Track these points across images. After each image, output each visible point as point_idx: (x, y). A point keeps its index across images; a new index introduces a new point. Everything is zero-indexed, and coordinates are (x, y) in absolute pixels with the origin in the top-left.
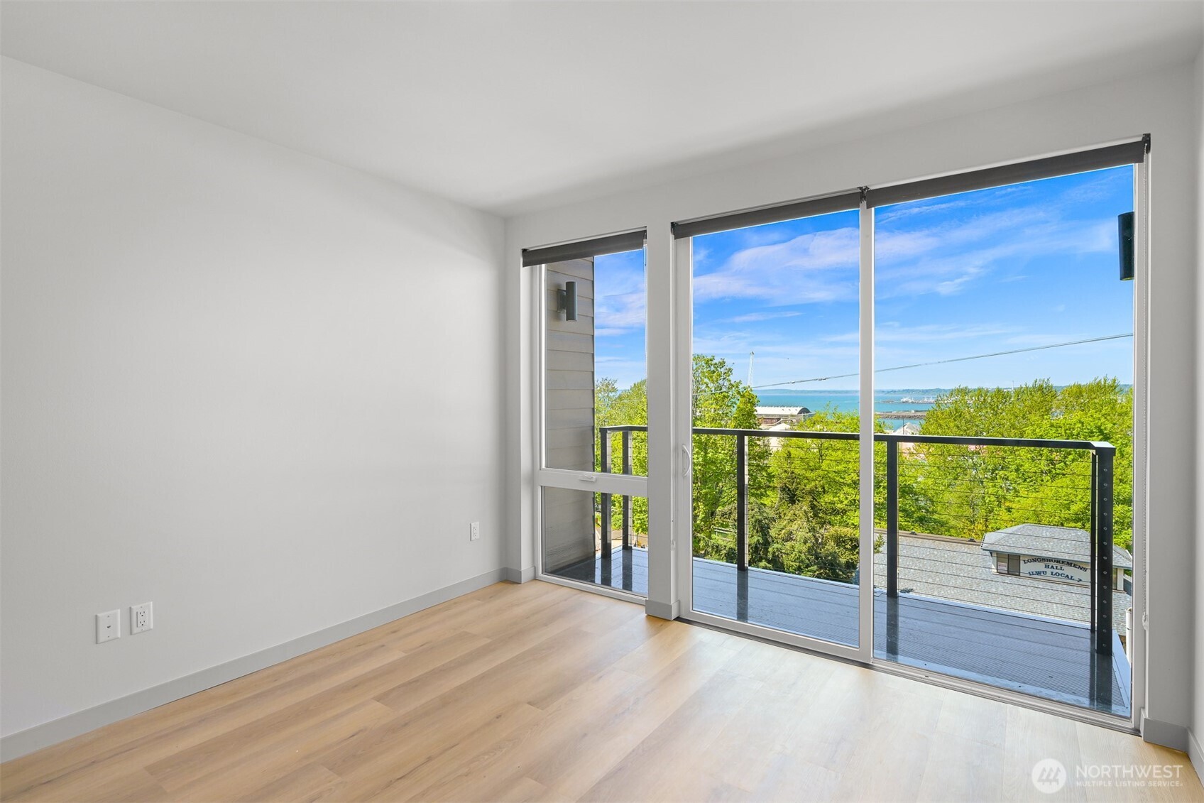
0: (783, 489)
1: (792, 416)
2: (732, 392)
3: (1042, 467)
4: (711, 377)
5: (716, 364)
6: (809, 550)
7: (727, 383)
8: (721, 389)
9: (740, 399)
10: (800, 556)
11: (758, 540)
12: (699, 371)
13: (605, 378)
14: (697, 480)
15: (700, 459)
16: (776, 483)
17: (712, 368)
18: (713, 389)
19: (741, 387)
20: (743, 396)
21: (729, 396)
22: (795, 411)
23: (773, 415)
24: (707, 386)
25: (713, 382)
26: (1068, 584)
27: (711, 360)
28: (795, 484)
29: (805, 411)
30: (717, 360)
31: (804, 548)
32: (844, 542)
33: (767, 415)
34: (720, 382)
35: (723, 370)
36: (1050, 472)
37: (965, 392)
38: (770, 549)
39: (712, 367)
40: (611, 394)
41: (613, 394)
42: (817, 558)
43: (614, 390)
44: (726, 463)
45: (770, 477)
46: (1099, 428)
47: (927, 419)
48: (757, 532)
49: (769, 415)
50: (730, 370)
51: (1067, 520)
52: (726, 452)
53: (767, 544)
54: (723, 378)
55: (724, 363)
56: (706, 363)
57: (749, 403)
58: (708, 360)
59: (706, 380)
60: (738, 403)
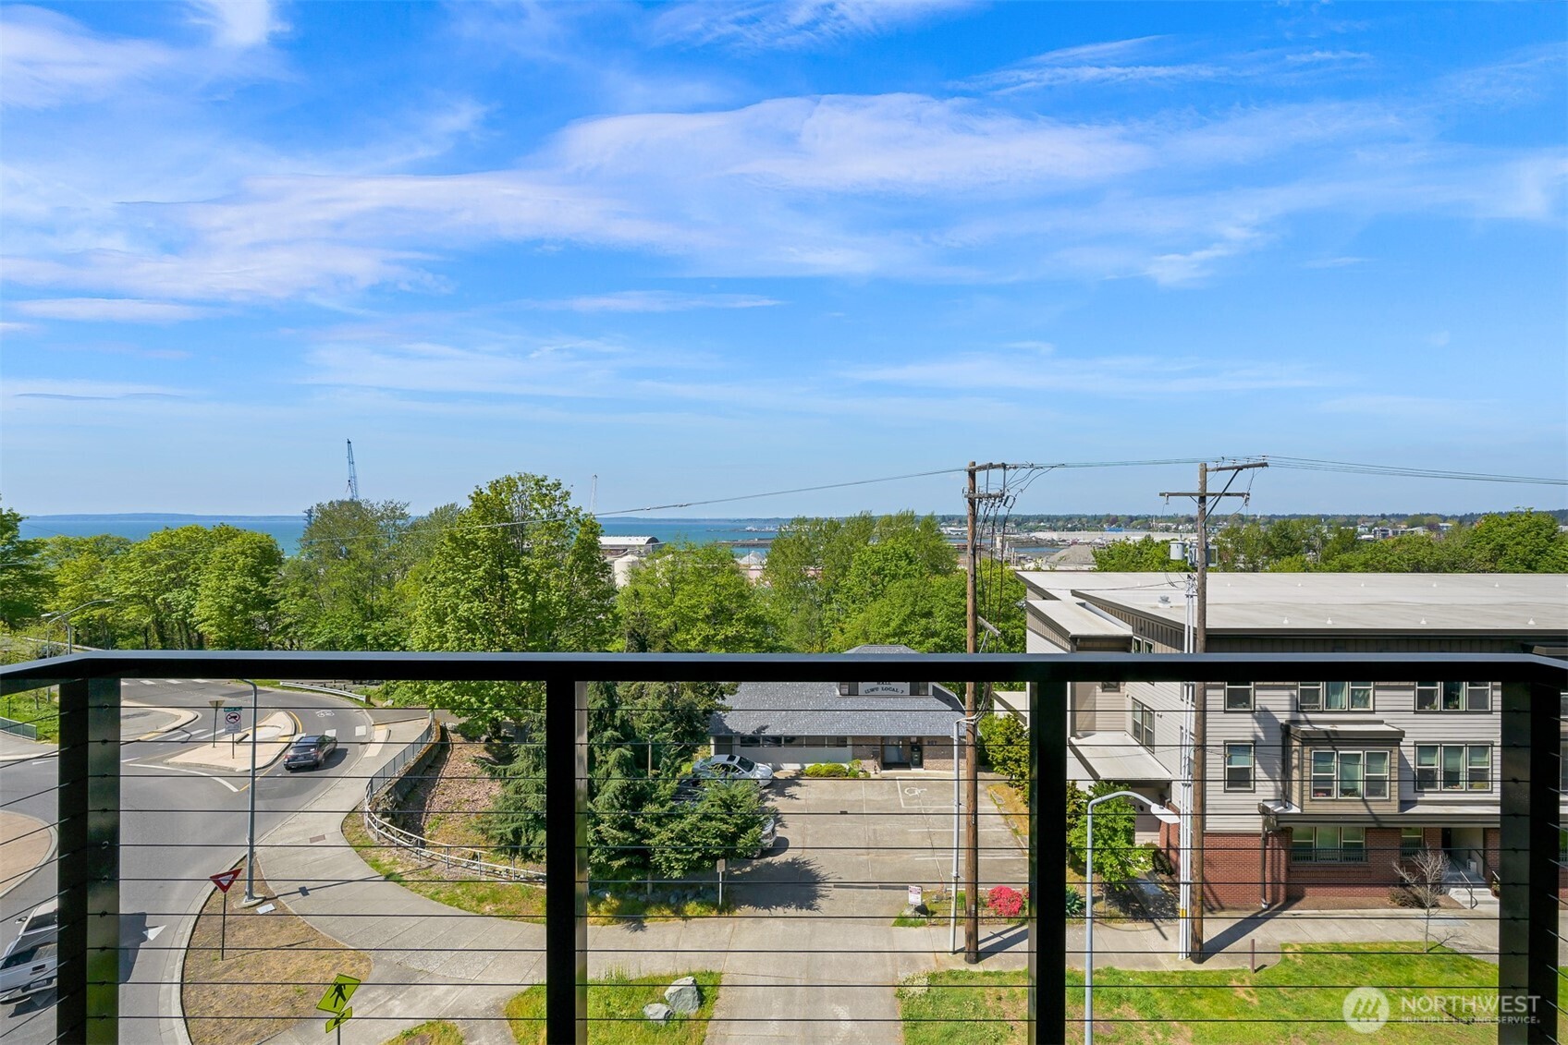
0: (631, 636)
1: (640, 546)
2: (570, 520)
3: (867, 589)
4: (542, 501)
5: (549, 485)
6: (664, 705)
7: (563, 509)
8: (555, 516)
9: (580, 529)
10: (653, 715)
11: (603, 705)
12: (527, 494)
13: (388, 500)
14: (523, 631)
15: (527, 605)
16: (624, 627)
17: (544, 491)
18: (545, 516)
19: (581, 513)
20: (584, 525)
21: (566, 525)
22: (642, 541)
23: (618, 546)
24: (537, 513)
25: (545, 507)
26: (894, 697)
27: (543, 481)
28: (645, 628)
29: (653, 540)
30: (550, 481)
31: (658, 704)
32: (701, 688)
33: (611, 546)
34: (554, 507)
35: (558, 494)
36: (872, 593)
37: (803, 521)
38: (618, 713)
39: (544, 489)
40: (398, 522)
41: (402, 521)
42: (672, 713)
43: (403, 516)
44: (561, 607)
45: (617, 619)
46: (905, 552)
47: (773, 546)
48: (602, 694)
49: (614, 546)
50: (567, 494)
51: (888, 636)
52: (561, 593)
53: (613, 706)
54: (557, 502)
55: (560, 484)
56: (536, 484)
57: (591, 532)
58: (538, 481)
59: (536, 505)
60: (578, 533)
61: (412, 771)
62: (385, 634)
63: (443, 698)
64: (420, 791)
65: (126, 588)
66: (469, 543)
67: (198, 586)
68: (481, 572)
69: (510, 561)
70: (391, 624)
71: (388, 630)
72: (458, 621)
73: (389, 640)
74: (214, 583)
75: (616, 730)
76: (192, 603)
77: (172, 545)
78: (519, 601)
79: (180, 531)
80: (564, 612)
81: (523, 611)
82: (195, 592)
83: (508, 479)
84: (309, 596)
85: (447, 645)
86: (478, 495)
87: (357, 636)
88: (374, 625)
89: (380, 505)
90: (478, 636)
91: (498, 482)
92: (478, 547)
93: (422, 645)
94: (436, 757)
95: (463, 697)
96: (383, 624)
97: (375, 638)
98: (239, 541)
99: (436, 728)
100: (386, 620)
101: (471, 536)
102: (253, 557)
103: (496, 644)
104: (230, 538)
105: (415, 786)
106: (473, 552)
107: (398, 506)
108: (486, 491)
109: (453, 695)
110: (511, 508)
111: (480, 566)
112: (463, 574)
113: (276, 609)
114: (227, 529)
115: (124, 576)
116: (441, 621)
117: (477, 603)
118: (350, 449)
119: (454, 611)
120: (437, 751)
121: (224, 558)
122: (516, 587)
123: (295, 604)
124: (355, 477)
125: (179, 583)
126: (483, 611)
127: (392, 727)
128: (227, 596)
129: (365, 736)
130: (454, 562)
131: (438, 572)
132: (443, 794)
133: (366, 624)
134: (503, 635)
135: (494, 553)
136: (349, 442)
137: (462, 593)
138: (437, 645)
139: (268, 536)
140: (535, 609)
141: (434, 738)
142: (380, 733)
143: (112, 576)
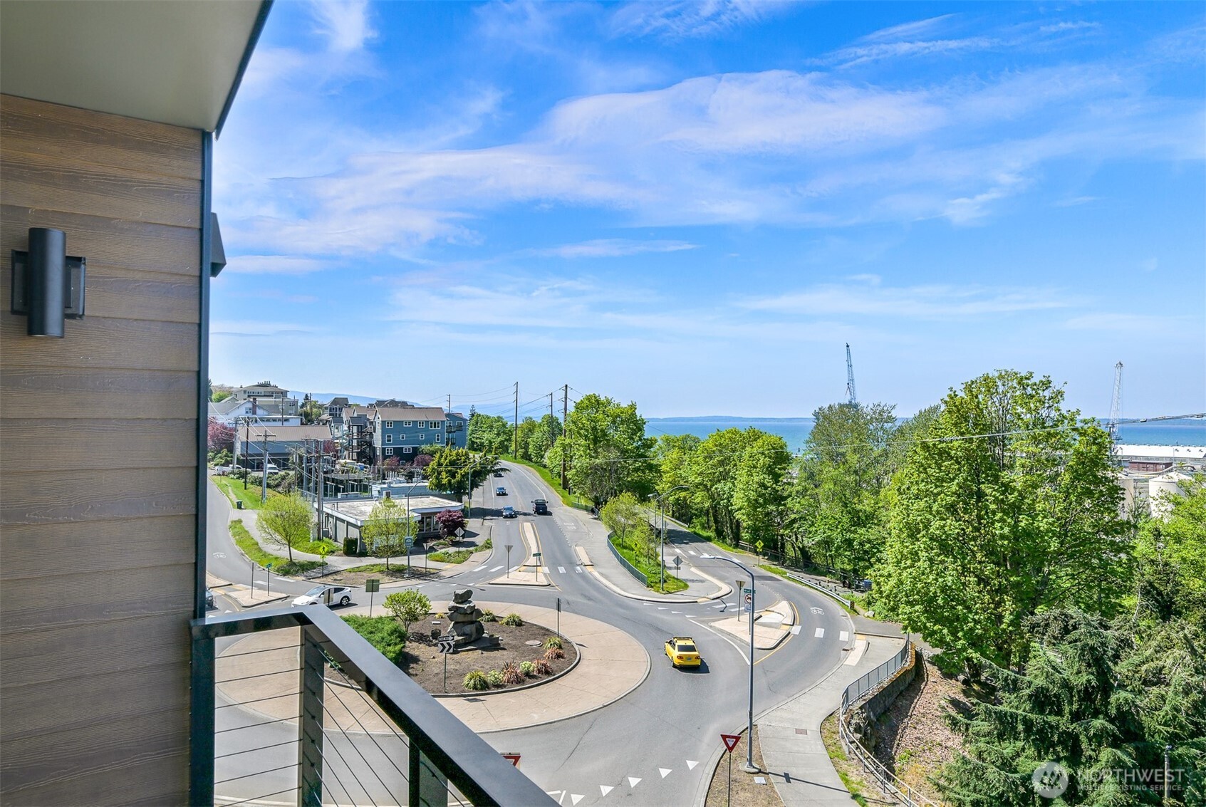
2: (1065, 427)
4: (1027, 403)
5: (1035, 384)
7: (1054, 413)
8: (1044, 422)
9: (1079, 438)
11: (1089, 681)
12: (1009, 395)
13: (876, 403)
15: (1007, 530)
17: (1029, 390)
19: (1078, 419)
20: (1083, 434)
21: (1058, 433)
25: (1030, 410)
27: (1028, 379)
30: (1036, 379)
34: (1041, 411)
35: (1047, 394)
38: (1113, 699)
39: (1029, 388)
40: (886, 425)
41: (890, 424)
43: (891, 419)
44: (1051, 538)
50: (1060, 393)
52: (1052, 520)
53: (1106, 687)
54: (1047, 405)
55: (1050, 382)
56: (1019, 383)
57: (1094, 443)
58: (1022, 379)
59: (1019, 410)
60: (1077, 445)
61: (885, 693)
62: (869, 541)
63: (914, 621)
64: (893, 716)
65: (696, 478)
66: (941, 453)
67: (736, 479)
68: (954, 488)
69: (987, 476)
70: (873, 533)
71: (871, 537)
72: (931, 539)
73: (873, 548)
74: (744, 478)
75: (1112, 721)
76: (732, 493)
77: (721, 444)
78: (998, 525)
79: (725, 433)
80: (1054, 545)
81: (1003, 537)
82: (733, 483)
83: (986, 378)
84: (810, 495)
85: (919, 564)
86: (952, 398)
87: (846, 540)
88: (860, 531)
89: (869, 409)
90: (951, 559)
91: (973, 383)
92: (952, 458)
93: (895, 560)
94: (910, 685)
95: (935, 625)
96: (867, 531)
97: (861, 544)
98: (760, 442)
99: (911, 652)
100: (870, 528)
101: (944, 445)
102: (770, 457)
103: (970, 572)
104: (755, 440)
105: (888, 709)
106: (946, 463)
107: (885, 408)
108: (961, 394)
109: (924, 620)
110: (989, 413)
111: (953, 480)
112: (936, 487)
113: (785, 505)
114: (754, 431)
115: (695, 468)
116: (913, 535)
117: (949, 521)
118: (848, 352)
119: (926, 527)
120: (911, 679)
121: (750, 457)
122: (993, 506)
123: (799, 503)
124: (853, 380)
125: (724, 476)
126: (957, 531)
127: (871, 639)
128: (753, 490)
129: (847, 642)
130: (926, 473)
131: (912, 483)
132: (915, 728)
133: (853, 528)
134: (980, 563)
135: (970, 465)
136: (848, 346)
137: (935, 509)
138: (909, 562)
139: (780, 439)
140: (1017, 535)
141: (909, 663)
142: (860, 643)
143: (689, 467)
